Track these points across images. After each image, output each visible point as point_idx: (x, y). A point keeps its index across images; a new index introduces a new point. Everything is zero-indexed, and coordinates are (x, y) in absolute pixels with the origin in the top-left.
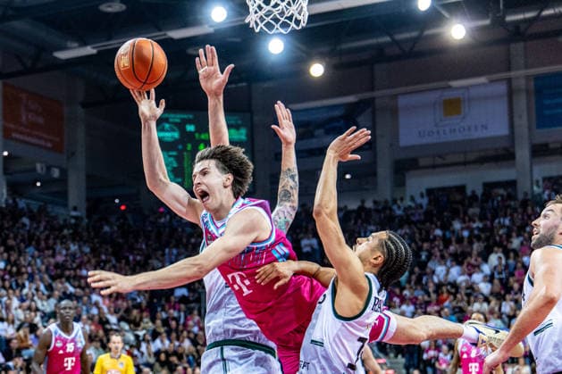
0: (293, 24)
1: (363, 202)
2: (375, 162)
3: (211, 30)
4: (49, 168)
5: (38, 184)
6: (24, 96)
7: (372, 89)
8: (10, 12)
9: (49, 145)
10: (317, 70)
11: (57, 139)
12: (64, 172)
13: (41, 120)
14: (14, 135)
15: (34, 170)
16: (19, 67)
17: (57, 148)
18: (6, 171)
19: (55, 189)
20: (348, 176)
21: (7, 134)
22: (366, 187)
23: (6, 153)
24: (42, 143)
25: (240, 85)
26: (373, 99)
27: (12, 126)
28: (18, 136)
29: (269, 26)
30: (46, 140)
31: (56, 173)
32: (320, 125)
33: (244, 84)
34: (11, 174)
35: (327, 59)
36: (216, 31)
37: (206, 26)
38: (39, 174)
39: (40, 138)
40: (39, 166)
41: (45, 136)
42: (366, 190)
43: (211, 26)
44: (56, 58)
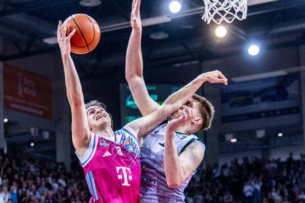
0: (236, 16)
1: (291, 154)
2: (301, 123)
3: (169, 20)
4: (40, 132)
5: (32, 144)
6: (20, 74)
7: (298, 65)
8: (9, 8)
9: (41, 113)
10: (254, 50)
11: (47, 108)
12: (53, 134)
13: (34, 93)
14: (13, 105)
15: (29, 133)
16: (17, 52)
17: (47, 115)
18: (7, 134)
19: (45, 148)
20: (280, 135)
21: (7, 105)
22: (295, 143)
23: (6, 120)
24: (36, 111)
25: (193, 62)
26: (299, 72)
27: (10, 98)
28: (16, 106)
29: (217, 17)
30: (38, 109)
31: (46, 135)
32: (257, 94)
33: (196, 62)
34: (10, 137)
35: (262, 41)
36: (172, 19)
37: (165, 17)
38: (33, 137)
39: (34, 108)
40: (32, 130)
41: (38, 106)
42: (295, 145)
43: (169, 17)
44: (45, 43)
